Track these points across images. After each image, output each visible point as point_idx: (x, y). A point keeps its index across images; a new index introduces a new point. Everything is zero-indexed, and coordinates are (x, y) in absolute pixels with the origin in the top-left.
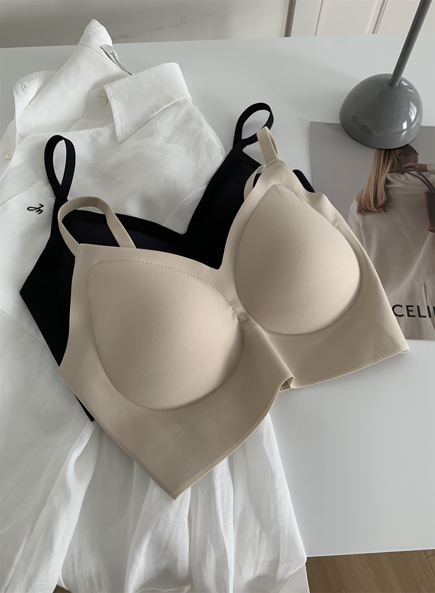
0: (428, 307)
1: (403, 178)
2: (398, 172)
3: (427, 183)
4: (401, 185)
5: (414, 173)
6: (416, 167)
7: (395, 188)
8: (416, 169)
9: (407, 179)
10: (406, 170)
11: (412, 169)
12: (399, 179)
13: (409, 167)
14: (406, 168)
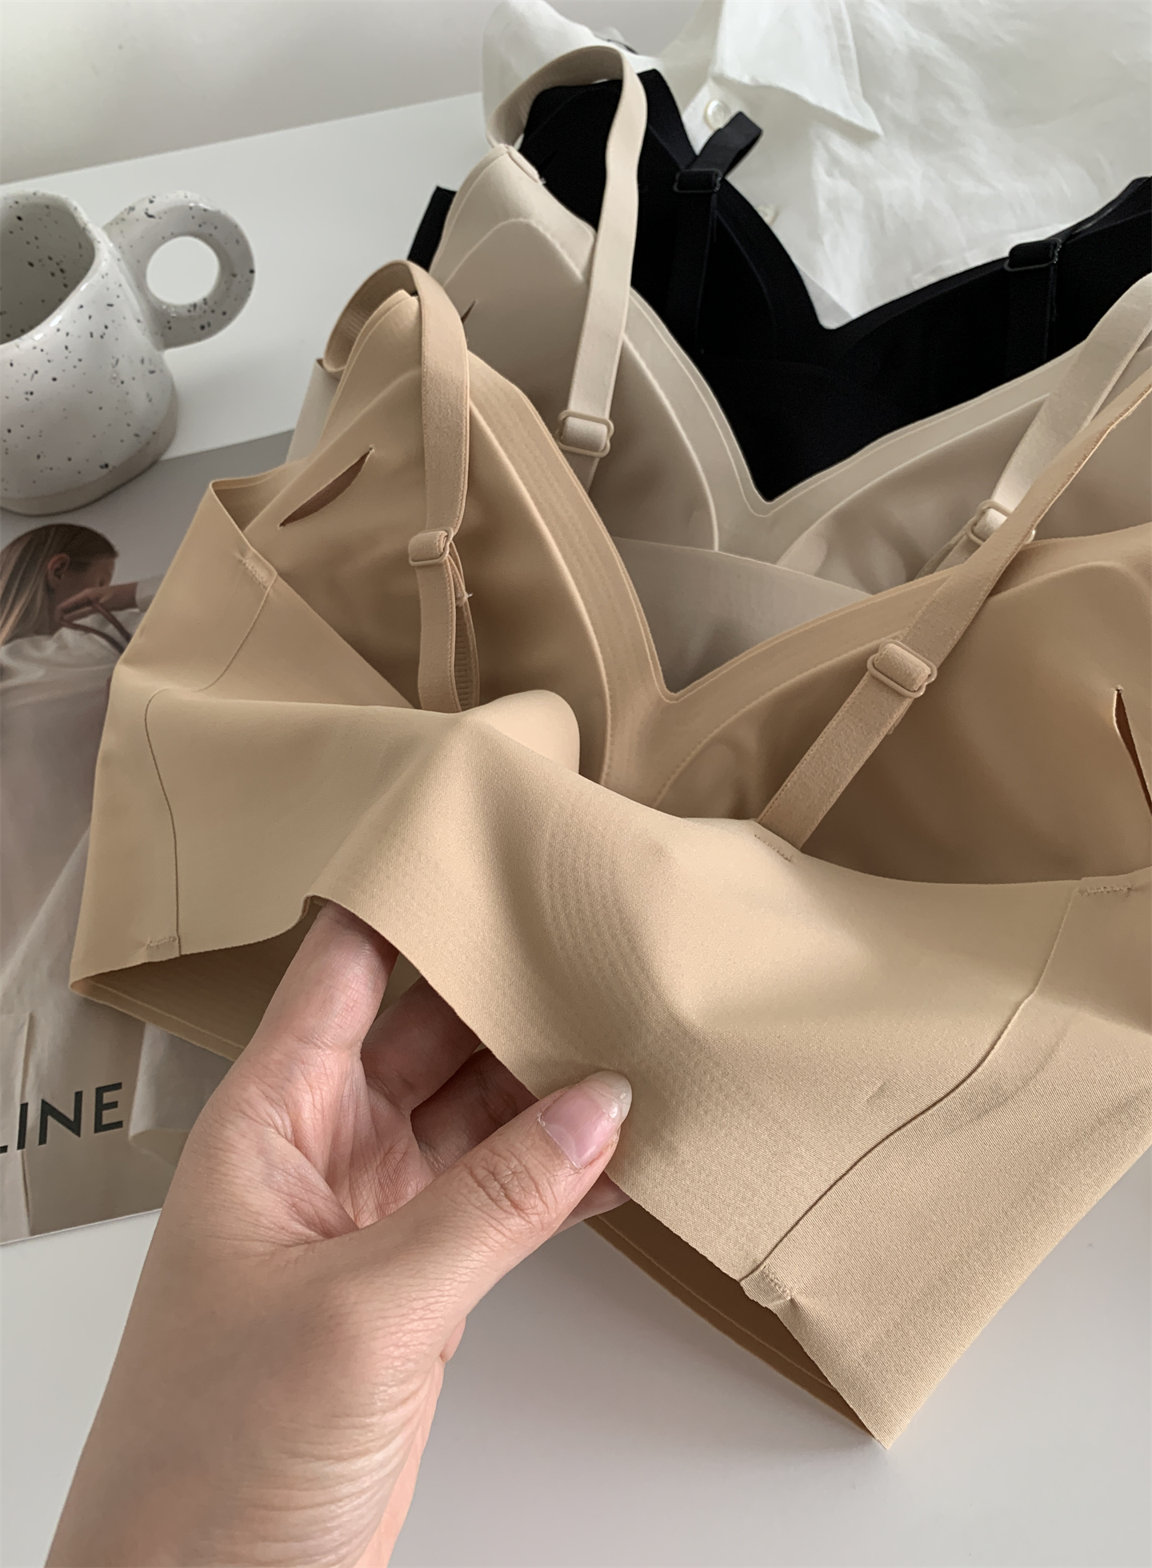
0: (24, 1108)
1: (49, 646)
2: (38, 632)
4: (35, 673)
5: (87, 621)
6: (102, 601)
7: (16, 688)
8: (102, 605)
9: (63, 647)
10: (66, 617)
11: (87, 609)
12: (35, 654)
13: (77, 606)
14: (67, 611)
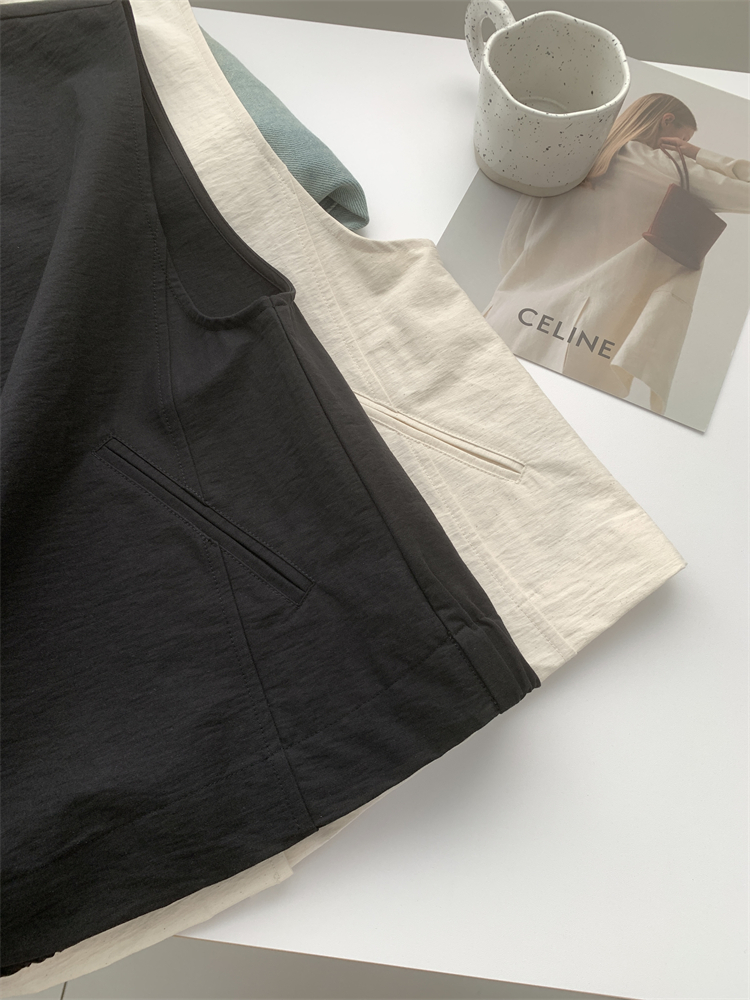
0: (575, 329)
2: (649, 144)
3: (684, 174)
6: (681, 147)
9: (656, 158)
10: (663, 145)
11: (675, 146)
14: (664, 142)
